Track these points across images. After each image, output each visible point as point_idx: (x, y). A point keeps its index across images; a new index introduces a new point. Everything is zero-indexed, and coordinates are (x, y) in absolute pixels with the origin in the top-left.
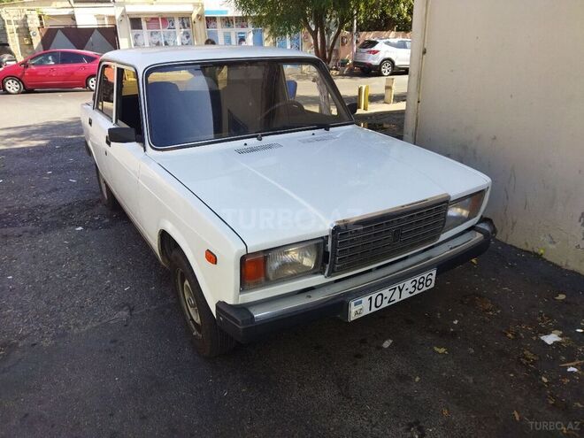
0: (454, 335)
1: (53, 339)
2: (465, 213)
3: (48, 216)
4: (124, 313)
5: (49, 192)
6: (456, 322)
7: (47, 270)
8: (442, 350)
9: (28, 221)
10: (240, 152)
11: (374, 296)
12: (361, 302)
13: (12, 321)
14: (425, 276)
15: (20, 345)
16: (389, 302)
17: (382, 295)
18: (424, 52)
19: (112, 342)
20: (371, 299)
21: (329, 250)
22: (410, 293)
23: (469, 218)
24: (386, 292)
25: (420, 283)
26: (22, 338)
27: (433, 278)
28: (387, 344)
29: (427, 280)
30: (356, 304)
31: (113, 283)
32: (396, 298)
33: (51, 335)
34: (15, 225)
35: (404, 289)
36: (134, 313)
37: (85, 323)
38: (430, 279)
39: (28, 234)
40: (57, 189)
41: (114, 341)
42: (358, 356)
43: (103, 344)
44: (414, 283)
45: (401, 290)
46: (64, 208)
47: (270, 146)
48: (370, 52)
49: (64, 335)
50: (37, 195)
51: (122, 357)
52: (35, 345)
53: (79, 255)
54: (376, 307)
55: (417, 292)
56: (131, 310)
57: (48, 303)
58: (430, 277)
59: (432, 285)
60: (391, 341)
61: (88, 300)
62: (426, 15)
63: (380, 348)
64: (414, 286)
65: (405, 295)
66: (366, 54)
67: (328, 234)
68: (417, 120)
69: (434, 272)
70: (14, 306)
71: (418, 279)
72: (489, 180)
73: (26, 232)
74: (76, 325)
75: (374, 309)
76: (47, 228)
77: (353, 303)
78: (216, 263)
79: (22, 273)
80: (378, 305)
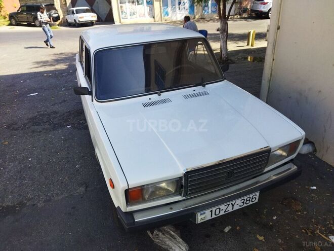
0: (271, 227)
1: (44, 202)
2: (284, 154)
3: (57, 119)
4: (82, 189)
5: (61, 103)
6: (275, 218)
7: (50, 155)
8: (261, 238)
9: (47, 122)
10: (145, 105)
11: (214, 209)
12: (204, 213)
13: (26, 188)
14: (251, 196)
15: (27, 204)
16: (225, 212)
17: (220, 208)
18: (279, 28)
19: (72, 208)
20: (212, 211)
21: (183, 184)
22: (240, 206)
23: (288, 156)
24: (223, 207)
25: (247, 200)
26: (29, 199)
27: (257, 197)
28: (227, 229)
29: (252, 198)
30: (201, 215)
31: (81, 167)
32: (230, 209)
33: (43, 200)
34: (39, 124)
35: (236, 204)
36: (88, 189)
37: (62, 194)
38: (255, 198)
39: (44, 131)
40: (65, 101)
41: (74, 208)
42: (208, 236)
43: (68, 209)
44: (243, 201)
45: (233, 205)
46: (66, 114)
47: (164, 101)
48: (262, 3)
49: (49, 200)
50: (54, 105)
51: (76, 219)
52: (34, 205)
53: (68, 147)
54: (215, 214)
55: (245, 205)
56: (86, 187)
57: (46, 178)
58: (254, 196)
59: (257, 201)
60: (230, 227)
61: (66, 178)
62: (281, 4)
63: (222, 231)
64: (243, 202)
65: (236, 207)
66: (260, 5)
67: (182, 175)
68: (272, 72)
69: (258, 194)
70: (29, 178)
71: (245, 198)
72: (303, 133)
73: (44, 129)
74: (57, 194)
75: (214, 216)
76: (55, 127)
77: (199, 214)
78: (114, 188)
79: (37, 157)
80: (217, 214)
